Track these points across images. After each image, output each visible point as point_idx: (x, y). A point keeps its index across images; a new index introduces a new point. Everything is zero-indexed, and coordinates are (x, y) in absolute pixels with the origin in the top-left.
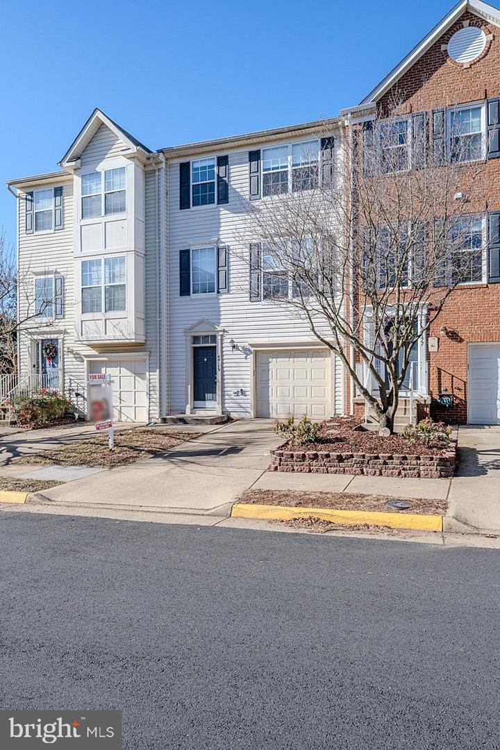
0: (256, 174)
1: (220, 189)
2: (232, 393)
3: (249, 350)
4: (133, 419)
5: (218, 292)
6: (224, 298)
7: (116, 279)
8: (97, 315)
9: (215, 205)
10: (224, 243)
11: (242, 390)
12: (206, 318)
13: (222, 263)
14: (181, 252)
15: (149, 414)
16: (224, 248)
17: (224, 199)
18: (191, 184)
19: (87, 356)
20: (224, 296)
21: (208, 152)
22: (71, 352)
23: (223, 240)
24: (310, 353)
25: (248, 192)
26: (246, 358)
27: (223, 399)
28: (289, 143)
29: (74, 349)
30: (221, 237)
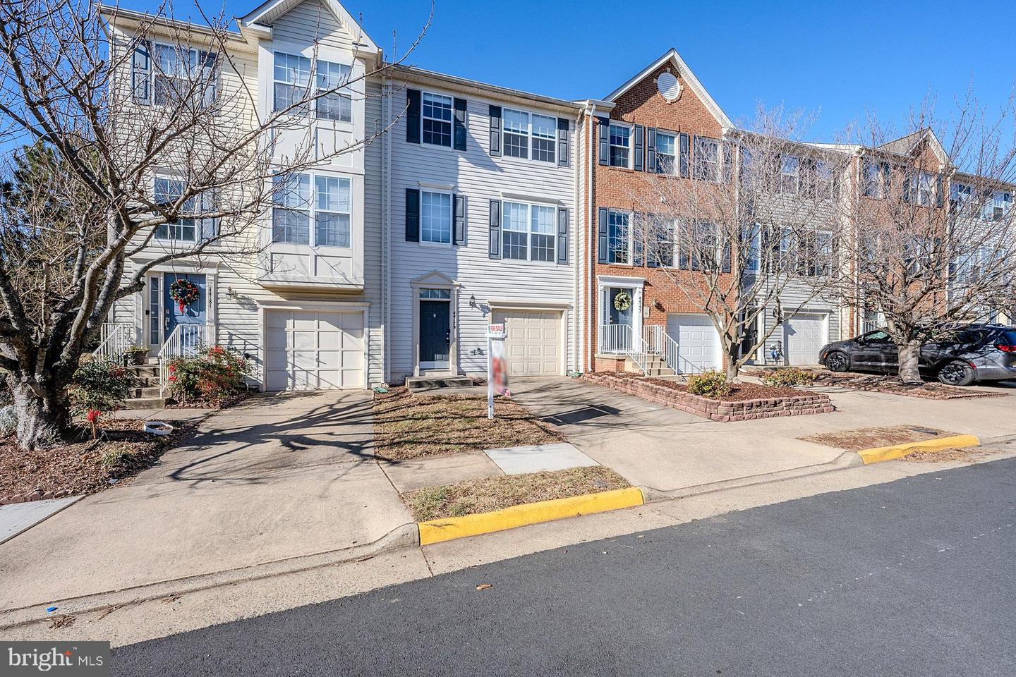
0: (497, 130)
1: (458, 133)
2: (469, 352)
3: (488, 308)
4: (339, 385)
5: (454, 243)
6: (461, 251)
7: (331, 206)
8: (302, 249)
9: (451, 149)
10: (461, 192)
11: (479, 349)
12: (439, 269)
13: (459, 213)
14: (408, 190)
15: (368, 379)
16: (462, 197)
17: (461, 144)
18: (422, 117)
19: (262, 303)
20: (462, 249)
21: (444, 88)
22: (234, 295)
23: (460, 189)
24: (543, 314)
25: (488, 146)
26: (484, 316)
27: (459, 359)
28: (531, 112)
29: (238, 291)
30: (460, 185)
